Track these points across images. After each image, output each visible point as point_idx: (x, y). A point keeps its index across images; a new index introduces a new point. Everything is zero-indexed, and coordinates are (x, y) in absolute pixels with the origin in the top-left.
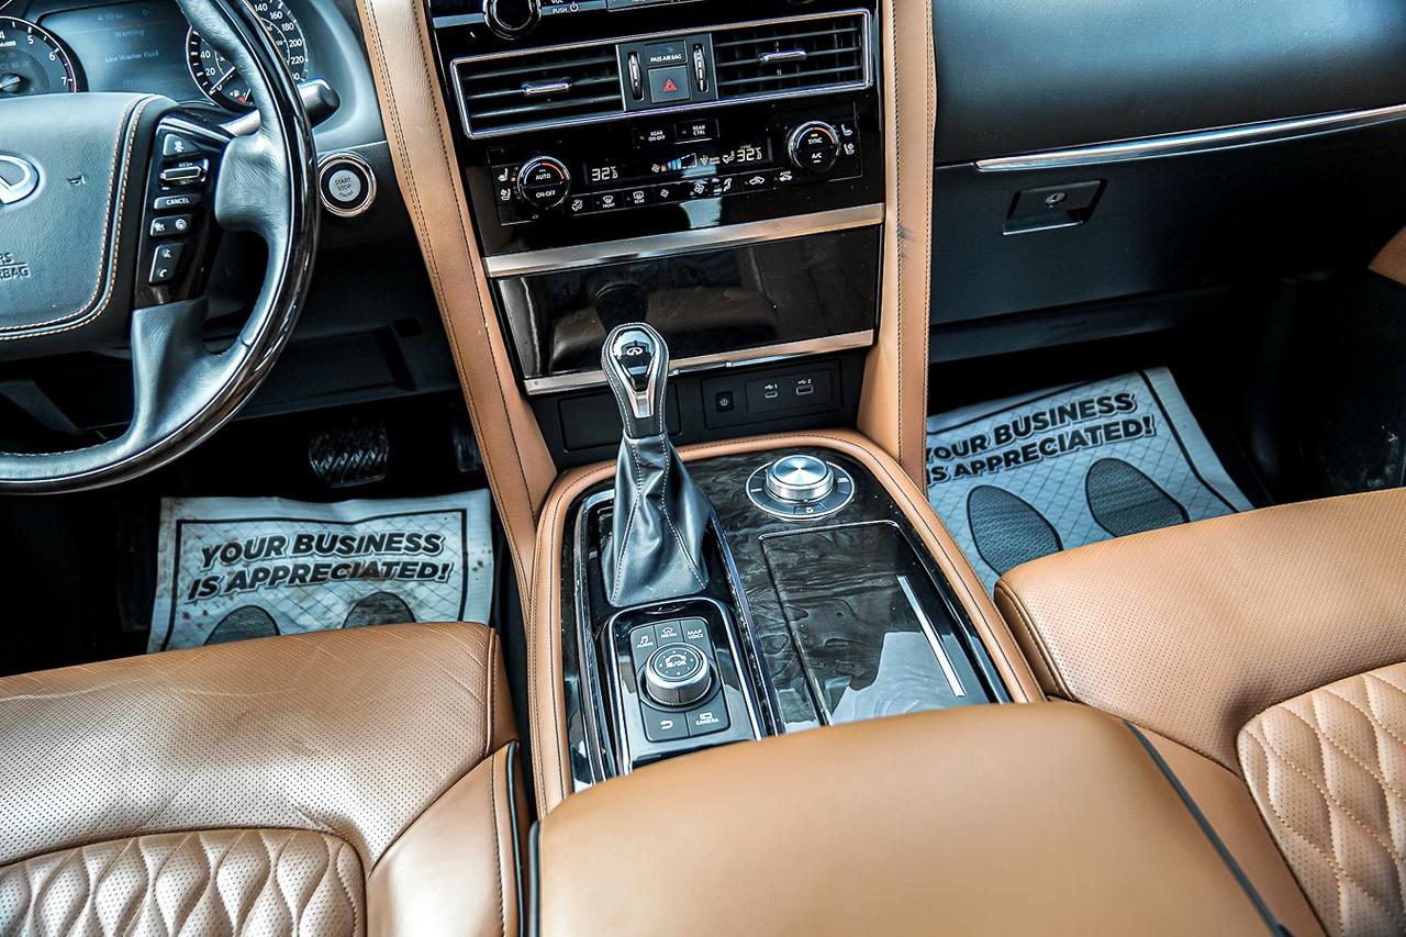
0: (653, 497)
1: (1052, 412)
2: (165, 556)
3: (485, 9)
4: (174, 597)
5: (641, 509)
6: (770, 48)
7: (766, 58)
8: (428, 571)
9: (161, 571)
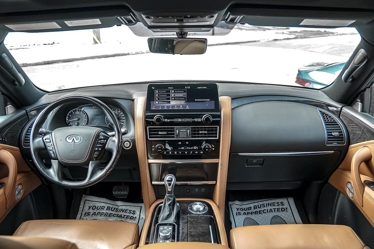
0: (169, 205)
1: (266, 204)
2: (81, 206)
3: (154, 119)
4: (81, 215)
5: (167, 207)
6: (202, 131)
7: (200, 132)
8: (132, 218)
9: (80, 209)
